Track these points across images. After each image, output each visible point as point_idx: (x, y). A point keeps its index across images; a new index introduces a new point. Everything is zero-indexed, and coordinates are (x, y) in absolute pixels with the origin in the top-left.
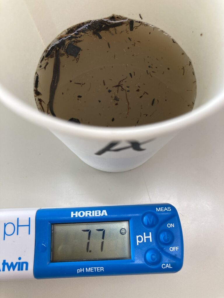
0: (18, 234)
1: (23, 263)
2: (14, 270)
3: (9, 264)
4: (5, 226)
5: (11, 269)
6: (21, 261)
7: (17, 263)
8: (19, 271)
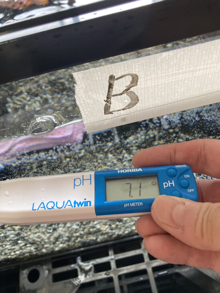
0: (83, 185)
1: (87, 202)
2: (82, 206)
3: (78, 203)
4: (75, 180)
5: (80, 205)
6: (86, 201)
7: (83, 202)
8: (85, 207)
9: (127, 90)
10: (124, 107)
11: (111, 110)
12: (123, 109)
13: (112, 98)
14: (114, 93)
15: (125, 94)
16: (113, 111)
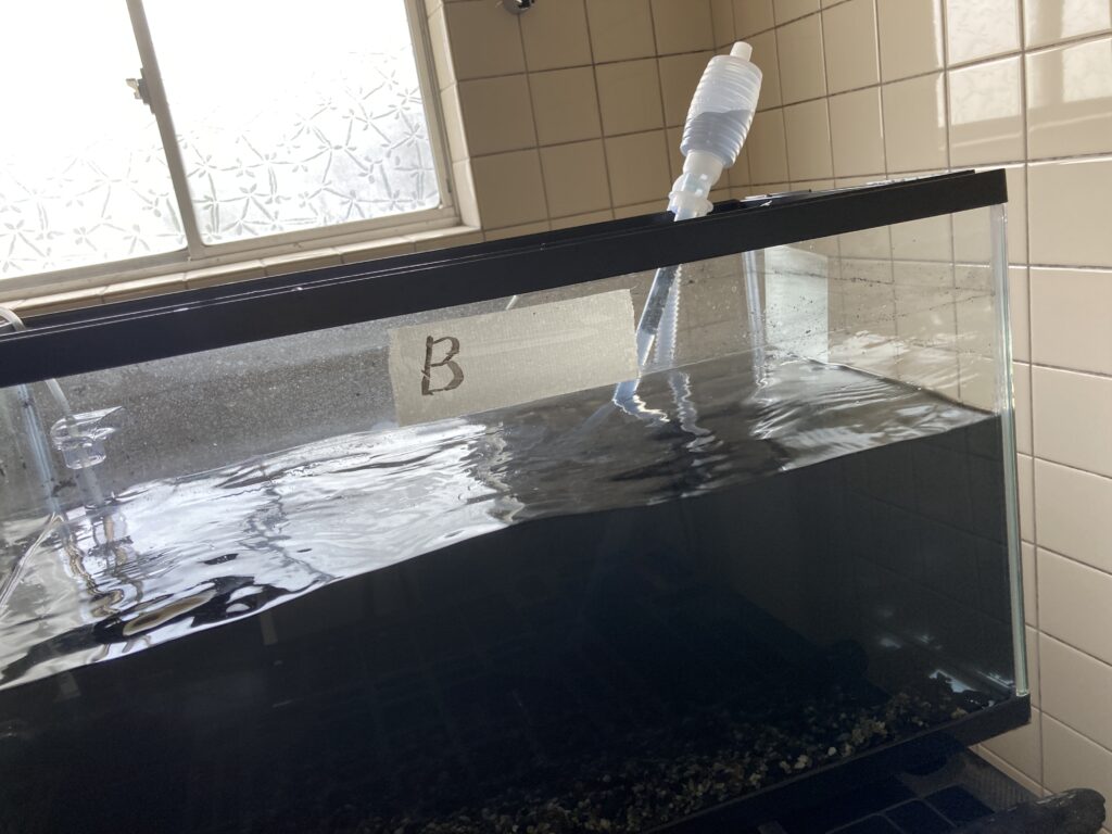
9: (448, 358)
10: (447, 385)
11: (431, 388)
12: (447, 389)
13: (432, 368)
14: (433, 362)
15: (446, 365)
16: (434, 390)
